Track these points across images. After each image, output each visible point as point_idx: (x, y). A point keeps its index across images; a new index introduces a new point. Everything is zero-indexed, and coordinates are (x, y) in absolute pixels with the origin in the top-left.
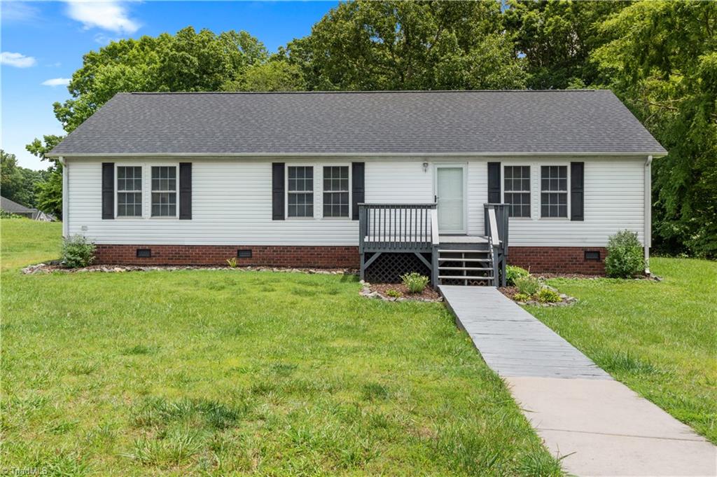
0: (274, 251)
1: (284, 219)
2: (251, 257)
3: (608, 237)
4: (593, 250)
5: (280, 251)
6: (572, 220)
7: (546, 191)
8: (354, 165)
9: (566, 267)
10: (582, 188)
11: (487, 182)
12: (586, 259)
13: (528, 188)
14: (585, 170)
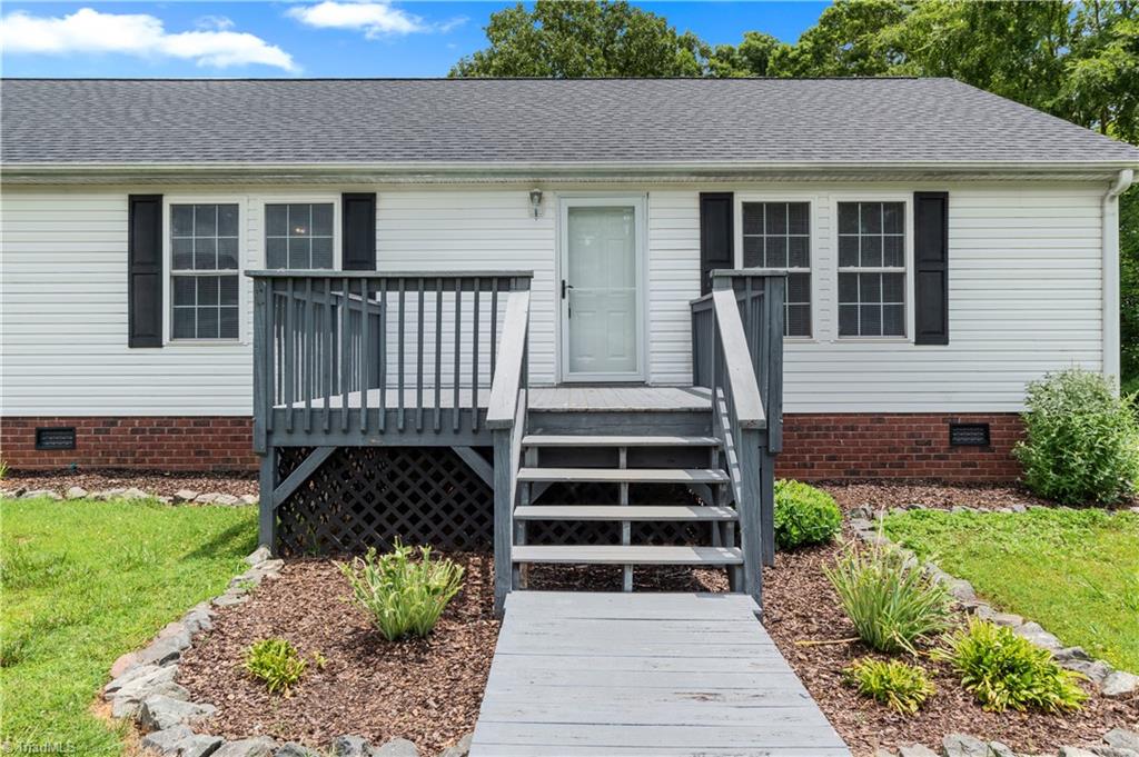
0: (134, 431)
1: (160, 346)
2: (74, 447)
3: (1022, 386)
4: (971, 420)
5: (152, 431)
6: (917, 343)
7: (851, 269)
8: (348, 199)
9: (902, 466)
10: (944, 259)
11: (697, 244)
12: (953, 445)
13: (806, 261)
14: (952, 213)
